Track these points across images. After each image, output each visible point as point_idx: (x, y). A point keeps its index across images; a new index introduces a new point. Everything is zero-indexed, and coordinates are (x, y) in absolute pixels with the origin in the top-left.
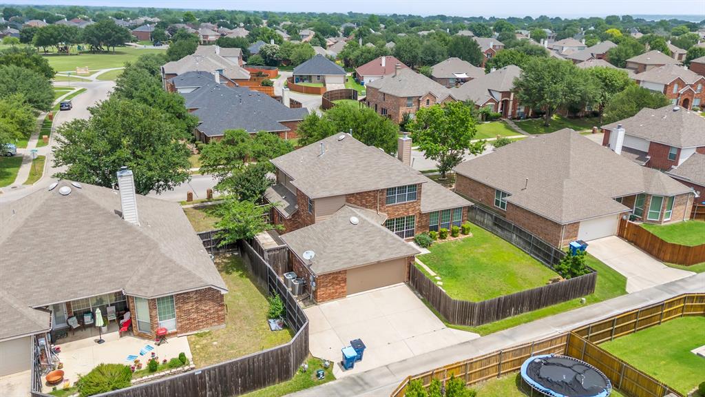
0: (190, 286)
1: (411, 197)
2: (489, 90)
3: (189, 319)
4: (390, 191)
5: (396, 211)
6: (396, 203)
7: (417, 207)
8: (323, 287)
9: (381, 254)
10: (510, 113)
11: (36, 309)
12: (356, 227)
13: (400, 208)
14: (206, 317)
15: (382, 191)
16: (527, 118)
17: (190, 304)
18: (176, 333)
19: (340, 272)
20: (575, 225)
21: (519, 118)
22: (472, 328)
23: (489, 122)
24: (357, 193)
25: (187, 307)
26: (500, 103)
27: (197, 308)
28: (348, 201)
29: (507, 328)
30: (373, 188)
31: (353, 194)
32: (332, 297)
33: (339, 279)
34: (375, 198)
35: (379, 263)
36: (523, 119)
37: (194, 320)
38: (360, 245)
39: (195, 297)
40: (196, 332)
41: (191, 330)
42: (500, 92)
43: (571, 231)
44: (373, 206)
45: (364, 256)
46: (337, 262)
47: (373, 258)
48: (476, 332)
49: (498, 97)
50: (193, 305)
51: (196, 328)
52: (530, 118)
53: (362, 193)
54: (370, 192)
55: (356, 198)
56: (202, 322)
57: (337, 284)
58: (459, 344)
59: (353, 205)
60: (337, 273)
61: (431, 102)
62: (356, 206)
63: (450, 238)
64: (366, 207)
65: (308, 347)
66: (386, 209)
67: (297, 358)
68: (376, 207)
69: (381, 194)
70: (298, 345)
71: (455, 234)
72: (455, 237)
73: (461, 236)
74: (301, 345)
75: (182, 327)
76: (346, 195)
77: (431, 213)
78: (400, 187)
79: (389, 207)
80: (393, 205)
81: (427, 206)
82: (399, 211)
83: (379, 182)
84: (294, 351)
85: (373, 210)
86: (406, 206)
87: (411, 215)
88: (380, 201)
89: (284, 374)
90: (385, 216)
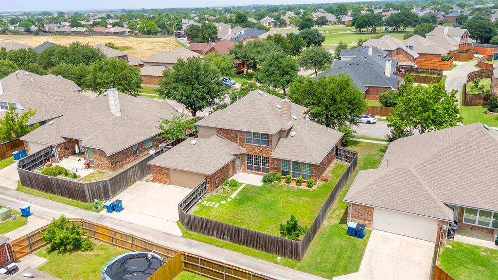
0: (96, 146)
1: (264, 142)
4: (249, 134)
5: (253, 150)
6: (253, 144)
7: (269, 152)
8: (155, 173)
11: (62, 137)
13: (257, 149)
14: (104, 164)
15: (241, 132)
17: (97, 155)
18: (94, 167)
20: (368, 209)
22: (185, 230)
24: (224, 129)
27: (100, 158)
28: (218, 132)
30: (234, 128)
32: (160, 181)
33: (163, 172)
34: (236, 136)
37: (100, 164)
39: (98, 152)
40: (100, 170)
41: (98, 168)
43: (363, 212)
44: (235, 141)
46: (162, 161)
48: (183, 232)
50: (98, 157)
53: (227, 129)
54: (233, 130)
55: (223, 132)
57: (162, 174)
58: (165, 232)
59: (222, 136)
62: (224, 137)
63: (293, 184)
64: (231, 140)
65: (109, 194)
66: (245, 146)
67: (94, 195)
68: (237, 142)
69: (240, 134)
70: (94, 188)
71: (299, 183)
72: (297, 185)
73: (304, 187)
74: (98, 189)
75: (96, 165)
76: (217, 128)
77: (282, 160)
78: (256, 133)
79: (248, 145)
80: (250, 145)
81: (279, 154)
82: (255, 151)
83: (240, 125)
84: (90, 189)
85: (235, 144)
86: (261, 149)
87: (265, 156)
88: (240, 138)
89: (84, 198)
90: (244, 151)
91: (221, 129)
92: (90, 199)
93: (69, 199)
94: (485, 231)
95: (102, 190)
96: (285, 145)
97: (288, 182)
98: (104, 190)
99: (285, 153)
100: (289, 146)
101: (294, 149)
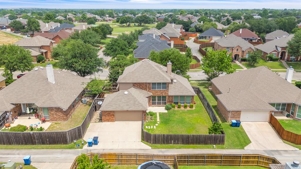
0: (53, 105)
1: (163, 88)
2: (276, 46)
3: (53, 117)
4: (154, 84)
5: (156, 93)
7: (167, 93)
8: (104, 116)
9: (129, 108)
10: (286, 58)
11: (11, 104)
12: (125, 96)
13: (159, 92)
14: (59, 117)
15: (149, 83)
16: (297, 61)
17: (53, 112)
18: (49, 121)
19: (111, 112)
20: (238, 112)
21: (291, 61)
22: (150, 144)
23: (272, 62)
24: (138, 83)
25: (52, 112)
26: (280, 53)
27: (56, 113)
28: (134, 85)
29: (166, 148)
30: (145, 82)
31: (136, 83)
32: (108, 120)
33: (111, 114)
34: (146, 86)
35: (127, 111)
36: (294, 62)
37: (55, 117)
38: (123, 103)
39: (55, 109)
40: (56, 122)
41: (54, 121)
42: (281, 47)
43: (236, 114)
44: (145, 89)
45: (122, 107)
46: (110, 107)
47: (125, 108)
48: (150, 146)
49: (280, 50)
50: (54, 113)
51: (56, 121)
52: (298, 61)
53: (140, 83)
54: (144, 83)
55: (137, 85)
56: (58, 119)
57: (110, 116)
58: (139, 149)
59: (136, 88)
60: (110, 111)
61: (239, 50)
62: (137, 88)
63: (182, 108)
64: (142, 89)
65: (81, 135)
66: (152, 91)
67: (72, 138)
68: (146, 90)
69: (149, 84)
70: (73, 133)
71: (185, 107)
72: (185, 108)
73: (188, 108)
74: (75, 133)
75: (51, 119)
76: (133, 83)
77: (174, 96)
78: (159, 83)
79: (153, 90)
80: (155, 90)
81: (173, 93)
82: (158, 93)
83: (148, 80)
84: (70, 134)
85: (145, 91)
86: (162, 91)
87: (164, 95)
88: (148, 87)
89: (65, 142)
90: (151, 94)
91: (135, 83)
92: (70, 141)
93: (50, 145)
94: (279, 113)
95: (77, 133)
96: (173, 87)
97: (179, 107)
98: (78, 133)
99: (175, 92)
100: (176, 88)
101: (179, 89)
